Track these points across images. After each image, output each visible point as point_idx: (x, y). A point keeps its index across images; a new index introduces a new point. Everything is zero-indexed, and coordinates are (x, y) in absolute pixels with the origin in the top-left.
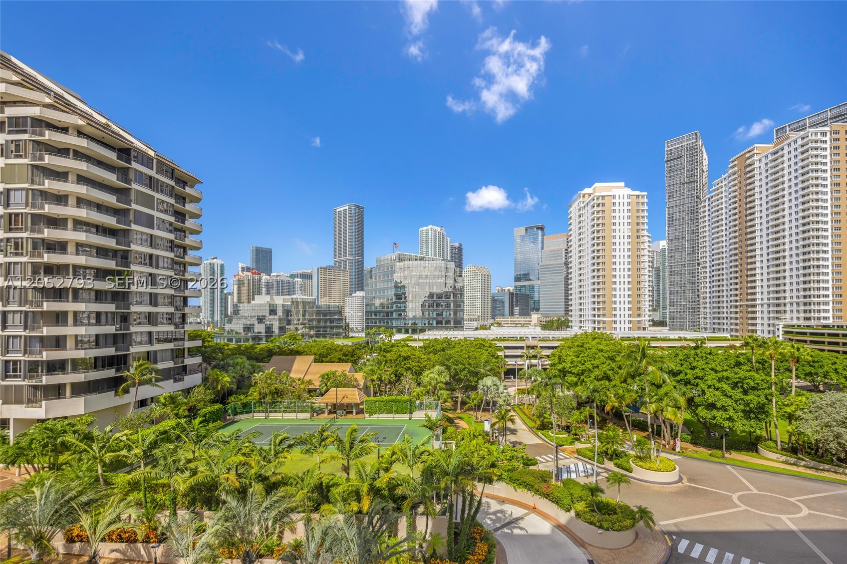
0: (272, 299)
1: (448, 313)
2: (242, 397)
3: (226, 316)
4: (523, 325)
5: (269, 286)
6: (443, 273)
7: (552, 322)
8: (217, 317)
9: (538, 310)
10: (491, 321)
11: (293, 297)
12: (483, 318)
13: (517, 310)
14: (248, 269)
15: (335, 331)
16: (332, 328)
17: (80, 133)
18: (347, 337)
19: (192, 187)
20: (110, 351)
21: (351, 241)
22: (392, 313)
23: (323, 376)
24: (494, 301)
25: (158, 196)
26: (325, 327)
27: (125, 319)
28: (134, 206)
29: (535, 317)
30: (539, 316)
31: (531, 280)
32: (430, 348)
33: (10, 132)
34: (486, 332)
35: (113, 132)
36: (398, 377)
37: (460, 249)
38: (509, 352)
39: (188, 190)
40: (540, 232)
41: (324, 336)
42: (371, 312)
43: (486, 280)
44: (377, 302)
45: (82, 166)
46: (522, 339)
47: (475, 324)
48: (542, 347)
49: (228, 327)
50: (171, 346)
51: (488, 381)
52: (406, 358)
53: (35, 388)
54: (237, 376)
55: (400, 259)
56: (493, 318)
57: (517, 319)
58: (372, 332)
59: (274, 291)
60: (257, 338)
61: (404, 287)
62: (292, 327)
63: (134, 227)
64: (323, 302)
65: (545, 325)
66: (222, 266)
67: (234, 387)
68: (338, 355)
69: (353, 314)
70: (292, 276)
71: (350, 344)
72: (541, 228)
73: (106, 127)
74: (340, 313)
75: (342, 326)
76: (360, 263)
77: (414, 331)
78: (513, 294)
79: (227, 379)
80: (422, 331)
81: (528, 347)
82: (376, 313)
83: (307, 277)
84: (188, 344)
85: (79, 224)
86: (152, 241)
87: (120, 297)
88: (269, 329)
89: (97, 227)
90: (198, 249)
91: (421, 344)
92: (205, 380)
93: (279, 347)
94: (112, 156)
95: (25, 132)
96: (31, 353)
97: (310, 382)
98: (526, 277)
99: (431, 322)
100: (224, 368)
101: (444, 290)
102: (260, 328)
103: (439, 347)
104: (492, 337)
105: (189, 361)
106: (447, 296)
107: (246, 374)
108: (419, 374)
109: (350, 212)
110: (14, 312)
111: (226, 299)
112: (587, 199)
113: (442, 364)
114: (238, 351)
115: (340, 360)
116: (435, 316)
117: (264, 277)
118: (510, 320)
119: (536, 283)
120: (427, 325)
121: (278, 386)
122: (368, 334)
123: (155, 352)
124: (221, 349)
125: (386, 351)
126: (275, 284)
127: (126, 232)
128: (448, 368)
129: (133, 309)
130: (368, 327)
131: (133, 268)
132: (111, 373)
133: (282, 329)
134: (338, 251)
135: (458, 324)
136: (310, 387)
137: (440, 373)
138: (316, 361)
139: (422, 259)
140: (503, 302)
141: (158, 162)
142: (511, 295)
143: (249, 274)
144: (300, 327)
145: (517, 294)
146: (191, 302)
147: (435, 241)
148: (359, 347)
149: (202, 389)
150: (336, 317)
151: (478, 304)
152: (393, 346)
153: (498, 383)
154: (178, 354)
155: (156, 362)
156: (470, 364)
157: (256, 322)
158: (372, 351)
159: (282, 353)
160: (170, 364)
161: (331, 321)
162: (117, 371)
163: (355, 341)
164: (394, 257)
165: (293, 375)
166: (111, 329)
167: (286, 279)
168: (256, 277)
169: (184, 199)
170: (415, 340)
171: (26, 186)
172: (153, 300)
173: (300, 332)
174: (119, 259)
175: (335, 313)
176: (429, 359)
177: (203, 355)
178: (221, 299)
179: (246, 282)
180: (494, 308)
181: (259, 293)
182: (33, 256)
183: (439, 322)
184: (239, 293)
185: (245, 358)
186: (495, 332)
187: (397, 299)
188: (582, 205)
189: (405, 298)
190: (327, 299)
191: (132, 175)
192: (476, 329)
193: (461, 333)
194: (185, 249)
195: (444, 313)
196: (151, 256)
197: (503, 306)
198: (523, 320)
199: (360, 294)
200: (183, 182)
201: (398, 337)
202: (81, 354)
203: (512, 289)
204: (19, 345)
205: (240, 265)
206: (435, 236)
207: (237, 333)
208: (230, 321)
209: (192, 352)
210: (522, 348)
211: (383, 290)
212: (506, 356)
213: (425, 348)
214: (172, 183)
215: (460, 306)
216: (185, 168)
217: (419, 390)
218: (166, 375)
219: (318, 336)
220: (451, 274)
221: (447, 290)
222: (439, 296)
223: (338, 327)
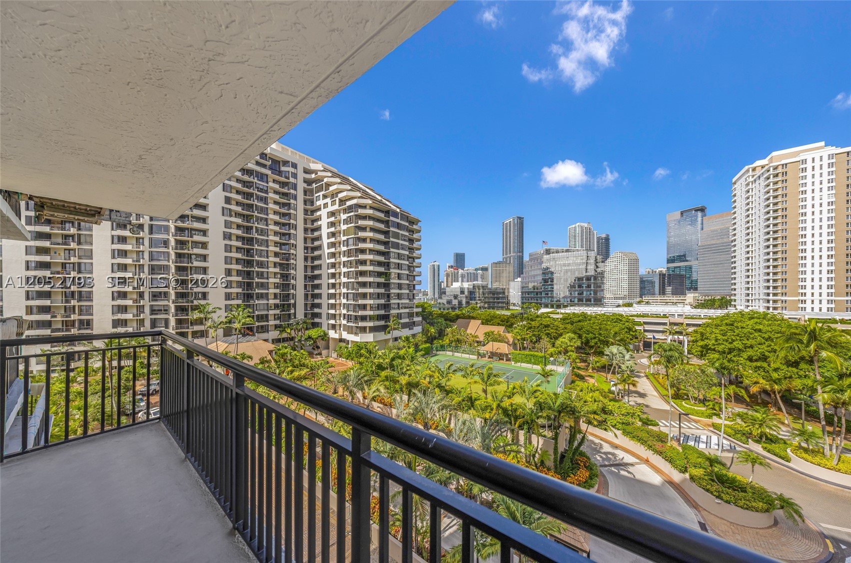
0: (462, 284)
1: (588, 293)
2: (440, 341)
4: (675, 304)
5: (463, 276)
6: (584, 261)
7: (714, 301)
9: (696, 289)
10: (638, 299)
11: (474, 283)
12: (630, 297)
13: (669, 289)
14: (451, 267)
15: (500, 305)
16: (498, 303)
17: (371, 208)
18: (508, 309)
19: (417, 224)
20: (382, 312)
21: (514, 243)
22: (541, 293)
23: (485, 334)
24: (642, 281)
25: (401, 232)
26: (494, 302)
27: (388, 296)
28: (392, 239)
29: (690, 297)
30: (697, 295)
31: (687, 261)
32: (568, 320)
33: (348, 213)
34: (626, 309)
35: (383, 204)
36: (539, 339)
37: (607, 239)
38: (647, 327)
39: (415, 227)
40: (699, 214)
41: (493, 308)
42: (526, 292)
43: (634, 263)
44: (531, 285)
45: (371, 223)
46: (665, 316)
47: (621, 302)
48: (688, 325)
49: (439, 301)
50: (407, 310)
51: (614, 349)
52: (547, 326)
53: (357, 327)
54: (439, 329)
55: (548, 252)
56: (641, 297)
57: (669, 298)
58: (525, 306)
59: (465, 280)
60: (453, 308)
61: (552, 273)
62: (473, 302)
63: (392, 250)
64: (496, 285)
65: (703, 304)
66: (439, 266)
67: (437, 335)
68: (498, 321)
69: (515, 294)
70: (476, 270)
71: (509, 314)
72: (702, 210)
73: (380, 202)
74: (504, 293)
75: (505, 302)
76: (521, 258)
77: (559, 307)
78: (665, 275)
79: (433, 330)
80: (565, 307)
81: (671, 324)
82: (529, 293)
83: (485, 269)
84: (415, 310)
85: (371, 251)
86: (399, 256)
87: (386, 286)
88: (460, 303)
89: (377, 251)
90: (420, 258)
91: (561, 316)
92: (423, 330)
93: (462, 314)
94: (382, 215)
95: (352, 211)
96: (356, 312)
97: (476, 337)
98: (682, 258)
99: (573, 300)
100: (432, 324)
101: (584, 274)
102: (455, 302)
103: (576, 319)
104: (631, 313)
105: (416, 319)
106: (588, 279)
107: (443, 328)
108: (556, 338)
109: (514, 223)
110: (350, 293)
111: (441, 285)
112: (758, 172)
113: (575, 333)
114: (441, 315)
115: (499, 324)
116: (576, 295)
117: (460, 271)
118: (659, 298)
119: (694, 263)
120: (569, 302)
121: (459, 337)
122: (522, 308)
123: (401, 313)
124: (431, 313)
125: (532, 320)
126: (466, 275)
127: (388, 253)
128: (580, 337)
129: (392, 291)
130: (523, 303)
131: (392, 270)
132: (382, 323)
133: (468, 303)
134: (506, 250)
135: (599, 302)
136: (478, 339)
137: (571, 339)
138: (483, 323)
139: (567, 251)
140: (652, 283)
141: (401, 214)
142: (662, 275)
143: (452, 269)
144: (479, 302)
145: (670, 275)
146: (417, 287)
147: (582, 236)
148: (514, 316)
149: (421, 335)
150: (501, 295)
151: (625, 285)
152: (538, 316)
153: (625, 352)
154: (411, 315)
155: (401, 319)
156: (600, 334)
157: (453, 299)
158: (522, 319)
159: (464, 317)
160: (407, 320)
161: (498, 298)
162: (386, 322)
163: (512, 312)
164: (542, 252)
165: (469, 331)
166: (382, 301)
167: (472, 272)
168: (456, 271)
169: (413, 232)
170: (558, 313)
171: (353, 236)
172: (400, 286)
173: (478, 305)
174: (386, 267)
175: (500, 293)
176: (566, 328)
177: (423, 317)
179: (451, 275)
180: (641, 288)
181: (458, 281)
182: (356, 268)
183: (580, 300)
184: (447, 282)
185: (443, 319)
186: (638, 309)
187: (545, 282)
188: (751, 179)
189: (552, 281)
190: (497, 283)
191: (390, 224)
192: (619, 306)
193: (600, 309)
194: (413, 258)
195: (585, 293)
196: (399, 264)
197: (654, 287)
198: (675, 299)
199: (519, 279)
200: (412, 222)
201: (543, 310)
202: (371, 313)
203: (664, 270)
204: (351, 308)
205: (448, 265)
206: (582, 231)
207: (443, 305)
209: (417, 314)
210: (665, 324)
211: (534, 276)
212: (645, 331)
213: (564, 319)
214: (407, 224)
215: (600, 287)
216: (414, 215)
217: (552, 350)
218: (405, 326)
219: (489, 308)
220: (592, 261)
221: (588, 274)
222: (580, 279)
223: (502, 303)
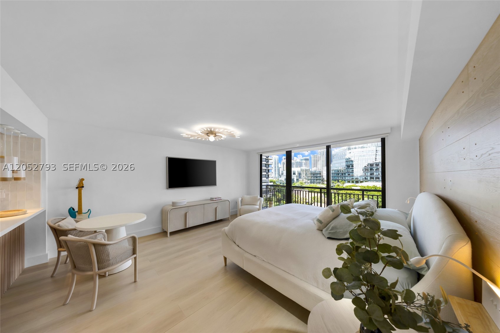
1: (378, 174)
3: (279, 175)
5: (293, 164)
6: (374, 153)
8: (277, 175)
11: (301, 168)
15: (318, 181)
18: (323, 184)
22: (345, 174)
26: (314, 180)
41: (314, 183)
42: (335, 173)
49: (280, 179)
55: (349, 148)
61: (352, 161)
62: (301, 179)
64: (313, 169)
70: (301, 160)
74: (320, 174)
75: (321, 179)
77: (357, 182)
80: (361, 182)
82: (337, 174)
83: (306, 160)
91: (359, 188)
99: (367, 178)
101: (375, 162)
106: (377, 164)
116: (369, 175)
120: (364, 179)
126: (295, 163)
133: (297, 180)
139: (361, 147)
144: (304, 179)
150: (318, 175)
161: (317, 177)
167: (299, 161)
170: (357, 186)
173: (304, 181)
175: (317, 174)
178: (278, 169)
183: (371, 178)
184: (283, 167)
187: (347, 167)
189: (352, 166)
190: (315, 168)
195: (375, 173)
201: (347, 184)
207: (283, 181)
208: (281, 177)
211: (340, 163)
219: (311, 183)
220: (379, 153)
221: (377, 161)
222: (372, 165)
223: (319, 180)
